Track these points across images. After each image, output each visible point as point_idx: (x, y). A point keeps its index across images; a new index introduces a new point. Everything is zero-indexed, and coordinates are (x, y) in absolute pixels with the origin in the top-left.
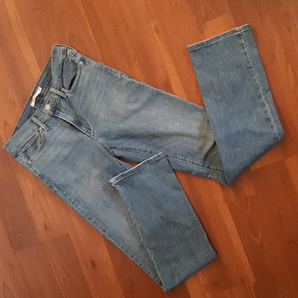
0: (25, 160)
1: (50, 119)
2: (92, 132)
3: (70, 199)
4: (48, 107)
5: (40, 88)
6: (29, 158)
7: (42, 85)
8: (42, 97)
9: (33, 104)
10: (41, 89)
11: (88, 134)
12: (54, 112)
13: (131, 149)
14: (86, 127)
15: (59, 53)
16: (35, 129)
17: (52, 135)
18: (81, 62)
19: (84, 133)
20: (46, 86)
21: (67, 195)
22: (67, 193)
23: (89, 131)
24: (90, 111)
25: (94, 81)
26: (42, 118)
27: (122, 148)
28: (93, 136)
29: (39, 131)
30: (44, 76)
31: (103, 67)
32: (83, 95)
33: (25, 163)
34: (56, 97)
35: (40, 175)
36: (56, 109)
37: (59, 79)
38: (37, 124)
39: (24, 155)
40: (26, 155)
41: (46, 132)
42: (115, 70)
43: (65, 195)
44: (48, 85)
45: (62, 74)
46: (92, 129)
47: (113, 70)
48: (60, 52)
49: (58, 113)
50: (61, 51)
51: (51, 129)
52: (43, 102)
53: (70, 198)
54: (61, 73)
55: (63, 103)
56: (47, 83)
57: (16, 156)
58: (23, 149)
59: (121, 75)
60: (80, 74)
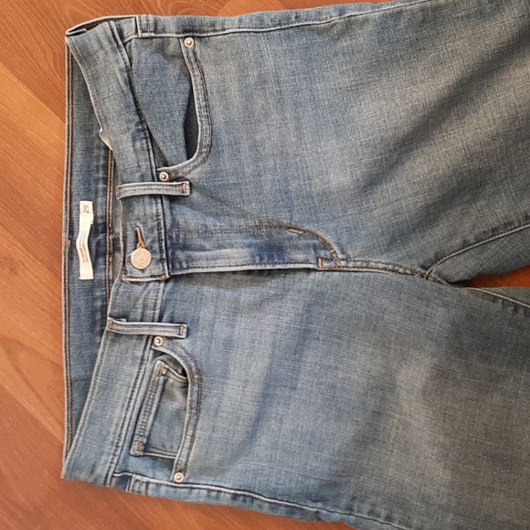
0: (161, 477)
1: (171, 293)
2: (336, 248)
3: (371, 512)
4: (140, 258)
5: (83, 204)
6: (169, 464)
7: (88, 191)
8: (104, 231)
9: (86, 271)
10: (90, 204)
11: (326, 264)
12: (171, 261)
13: (495, 231)
14: (308, 246)
15: (101, 54)
16: (139, 354)
17: (211, 338)
18: (189, 40)
19: (308, 270)
20: (101, 186)
21: (356, 504)
22: (354, 498)
23: (322, 253)
24: (293, 185)
25: (262, 81)
26: (145, 307)
27: (465, 244)
28: (346, 260)
29: (158, 354)
30: (78, 156)
31: (267, 21)
32: (245, 145)
33: (163, 489)
34: (155, 208)
35: (235, 497)
36: (172, 249)
37: (138, 144)
38: (140, 337)
39: (148, 462)
40: (155, 458)
41: (185, 343)
42: (312, 11)
43: (350, 509)
44: (105, 180)
45: (142, 122)
46: (329, 239)
47: (303, 12)
48: (102, 47)
49: (189, 260)
50: (105, 43)
51: (195, 321)
52: (116, 249)
53: (367, 507)
54: (137, 118)
55: (189, 218)
56: (101, 174)
57: (125, 480)
58: (135, 446)
59: (341, 13)
60: (204, 83)
